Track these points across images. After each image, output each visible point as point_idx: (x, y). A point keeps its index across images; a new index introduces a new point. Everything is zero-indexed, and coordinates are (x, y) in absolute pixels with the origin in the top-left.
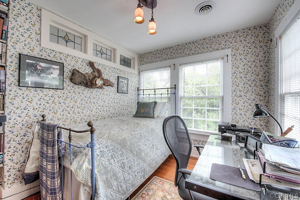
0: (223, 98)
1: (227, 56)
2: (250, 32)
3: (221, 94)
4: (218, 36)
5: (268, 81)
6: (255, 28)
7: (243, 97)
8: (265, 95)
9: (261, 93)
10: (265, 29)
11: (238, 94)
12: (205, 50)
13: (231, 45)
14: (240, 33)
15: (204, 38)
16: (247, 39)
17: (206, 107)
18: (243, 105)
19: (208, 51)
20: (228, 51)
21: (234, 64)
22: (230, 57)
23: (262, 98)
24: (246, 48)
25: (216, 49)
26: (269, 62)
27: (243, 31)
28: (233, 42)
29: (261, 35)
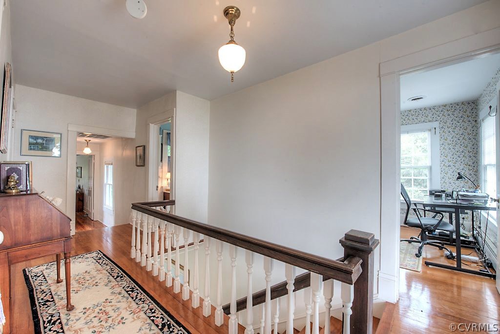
0: (431, 168)
1: (435, 128)
2: (458, 107)
3: (429, 164)
4: (425, 109)
5: (477, 152)
6: (462, 103)
7: (452, 166)
8: (474, 165)
9: (470, 163)
10: (473, 105)
11: (447, 164)
12: (411, 122)
13: (439, 118)
14: (447, 107)
15: (409, 110)
16: (455, 113)
17: (412, 176)
18: (452, 174)
19: (414, 123)
20: (436, 124)
21: (442, 136)
22: (438, 130)
23: (471, 168)
24: (455, 122)
25: (423, 120)
26: (477, 135)
27: (451, 106)
28: (441, 115)
29: (469, 110)
